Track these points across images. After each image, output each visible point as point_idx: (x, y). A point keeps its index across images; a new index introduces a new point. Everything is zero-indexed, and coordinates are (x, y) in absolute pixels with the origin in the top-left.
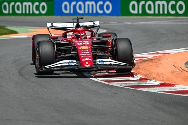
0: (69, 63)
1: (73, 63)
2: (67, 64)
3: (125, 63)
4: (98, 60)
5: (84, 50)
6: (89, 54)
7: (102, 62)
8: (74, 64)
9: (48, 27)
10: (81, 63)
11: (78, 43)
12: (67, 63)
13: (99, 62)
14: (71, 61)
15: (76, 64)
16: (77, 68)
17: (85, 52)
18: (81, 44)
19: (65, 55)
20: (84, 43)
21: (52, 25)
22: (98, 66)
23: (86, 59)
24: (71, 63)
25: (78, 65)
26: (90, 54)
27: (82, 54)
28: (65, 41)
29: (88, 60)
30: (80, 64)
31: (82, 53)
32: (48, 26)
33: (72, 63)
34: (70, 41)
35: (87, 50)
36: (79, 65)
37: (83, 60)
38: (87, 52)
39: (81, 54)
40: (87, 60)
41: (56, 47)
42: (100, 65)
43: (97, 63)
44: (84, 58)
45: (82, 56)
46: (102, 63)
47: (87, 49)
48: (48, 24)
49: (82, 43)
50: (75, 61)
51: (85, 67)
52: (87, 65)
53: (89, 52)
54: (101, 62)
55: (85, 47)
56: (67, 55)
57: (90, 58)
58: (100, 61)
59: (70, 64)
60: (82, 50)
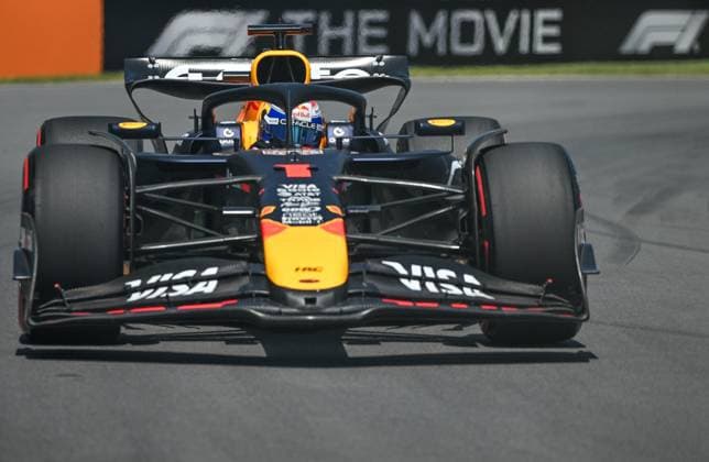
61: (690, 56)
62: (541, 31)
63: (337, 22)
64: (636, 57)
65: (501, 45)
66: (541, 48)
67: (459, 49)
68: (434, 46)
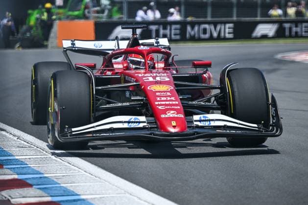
0: (129, 122)
1: (140, 122)
2: (126, 126)
3: (256, 125)
4: (196, 117)
5: (162, 92)
6: (174, 103)
7: (205, 121)
8: (141, 125)
9: (64, 48)
10: (159, 123)
11: (144, 77)
12: (125, 122)
13: (200, 121)
14: (134, 117)
15: (145, 124)
16: (151, 134)
17: (165, 99)
18: (151, 79)
19: (114, 103)
20: (158, 79)
21: (73, 44)
22: (197, 130)
23: (171, 114)
24: (134, 122)
25: (151, 128)
26: (177, 103)
27: (160, 103)
28: (109, 73)
29: (176, 116)
30: (157, 124)
31: (158, 99)
32: (65, 46)
33: (137, 122)
34: (121, 73)
35: (169, 94)
36: (155, 128)
37: (163, 116)
38: (169, 98)
39: (157, 103)
40: (171, 116)
41: (96, 86)
42: (202, 127)
43: (195, 123)
44: (164, 112)
45: (160, 107)
46: (207, 124)
47: (168, 92)
48: (64, 41)
49: (154, 78)
50: (143, 118)
51: (168, 131)
52: (174, 127)
53: (173, 98)
54: (203, 121)
55: (161, 86)
56: (120, 104)
57: (178, 112)
58: (202, 119)
59: (133, 125)
60: (158, 94)
61: (273, 38)
62: (227, 30)
63: (165, 28)
64: (256, 38)
65: (215, 35)
66: (227, 36)
67: (203, 36)
68: (195, 35)
